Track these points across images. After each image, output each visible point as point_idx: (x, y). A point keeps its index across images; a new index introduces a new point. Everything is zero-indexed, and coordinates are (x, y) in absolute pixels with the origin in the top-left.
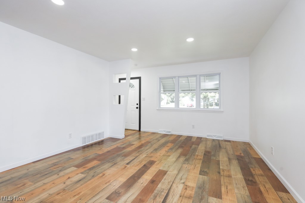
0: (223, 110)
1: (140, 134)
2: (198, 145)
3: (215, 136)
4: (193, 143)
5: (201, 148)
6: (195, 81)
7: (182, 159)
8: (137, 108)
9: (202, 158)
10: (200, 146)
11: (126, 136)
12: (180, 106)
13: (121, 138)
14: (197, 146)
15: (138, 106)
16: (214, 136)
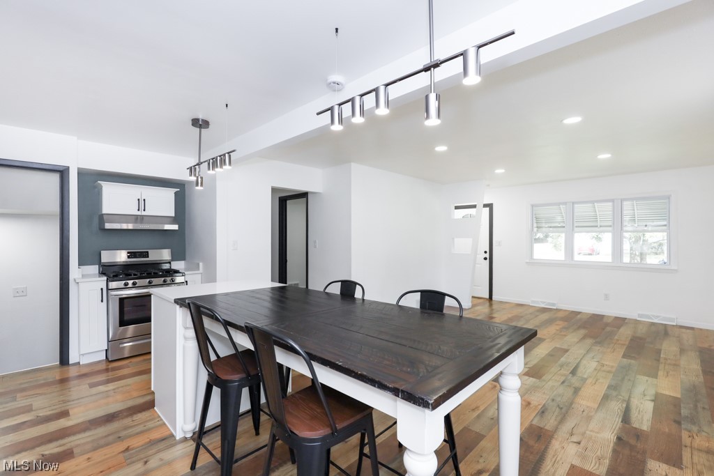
0: (676, 268)
1: (491, 305)
2: (619, 328)
3: (658, 317)
4: (607, 325)
5: (625, 333)
6: (611, 208)
7: (589, 341)
8: (485, 259)
9: (627, 343)
10: (622, 330)
11: (474, 306)
12: (577, 258)
13: (467, 308)
14: (615, 329)
15: (487, 255)
16: (654, 316)
